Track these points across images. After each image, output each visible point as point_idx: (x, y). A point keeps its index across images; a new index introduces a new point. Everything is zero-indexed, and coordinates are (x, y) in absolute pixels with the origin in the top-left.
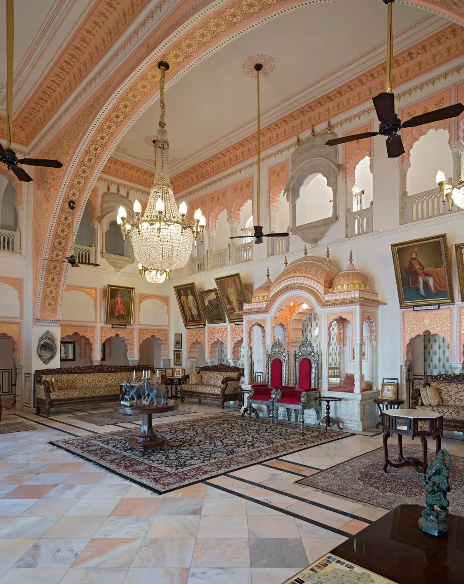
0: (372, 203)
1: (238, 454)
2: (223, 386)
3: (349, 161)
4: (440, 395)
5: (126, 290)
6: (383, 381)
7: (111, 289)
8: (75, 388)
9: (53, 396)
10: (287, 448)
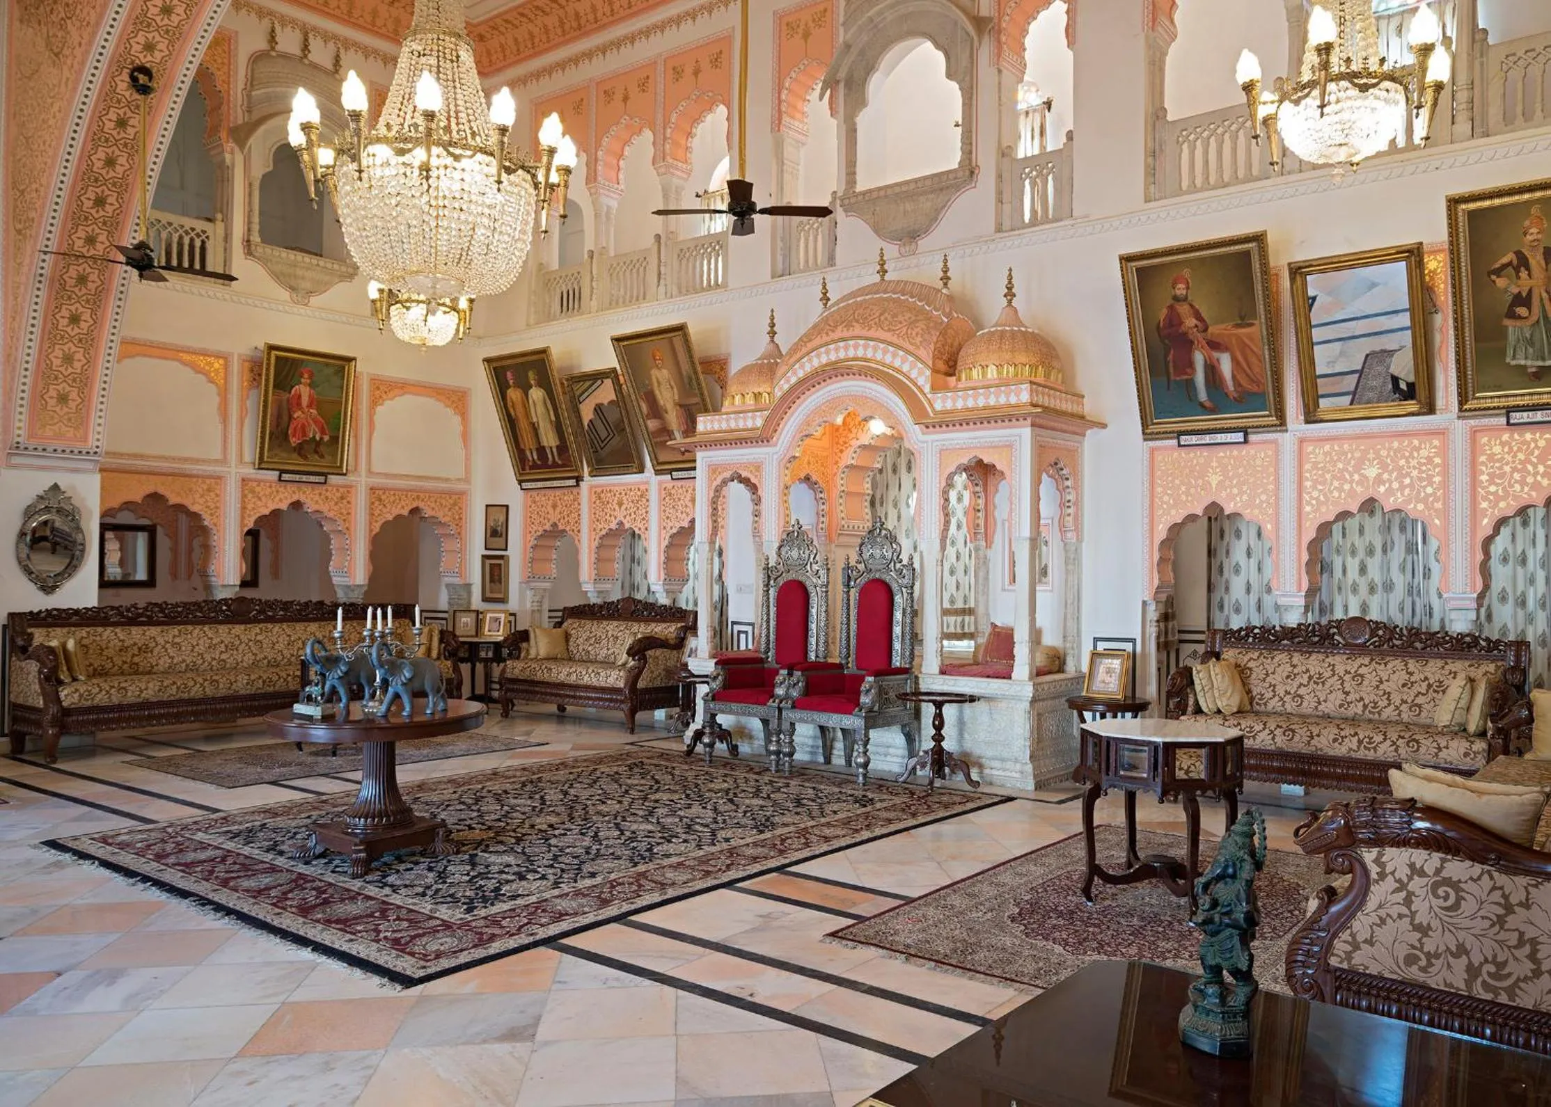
0: (1070, 136)
1: (666, 862)
2: (631, 663)
3: (1009, 11)
4: (1244, 684)
5: (327, 365)
6: (1095, 647)
7: (277, 358)
8: (149, 673)
9: (68, 696)
10: (814, 838)
